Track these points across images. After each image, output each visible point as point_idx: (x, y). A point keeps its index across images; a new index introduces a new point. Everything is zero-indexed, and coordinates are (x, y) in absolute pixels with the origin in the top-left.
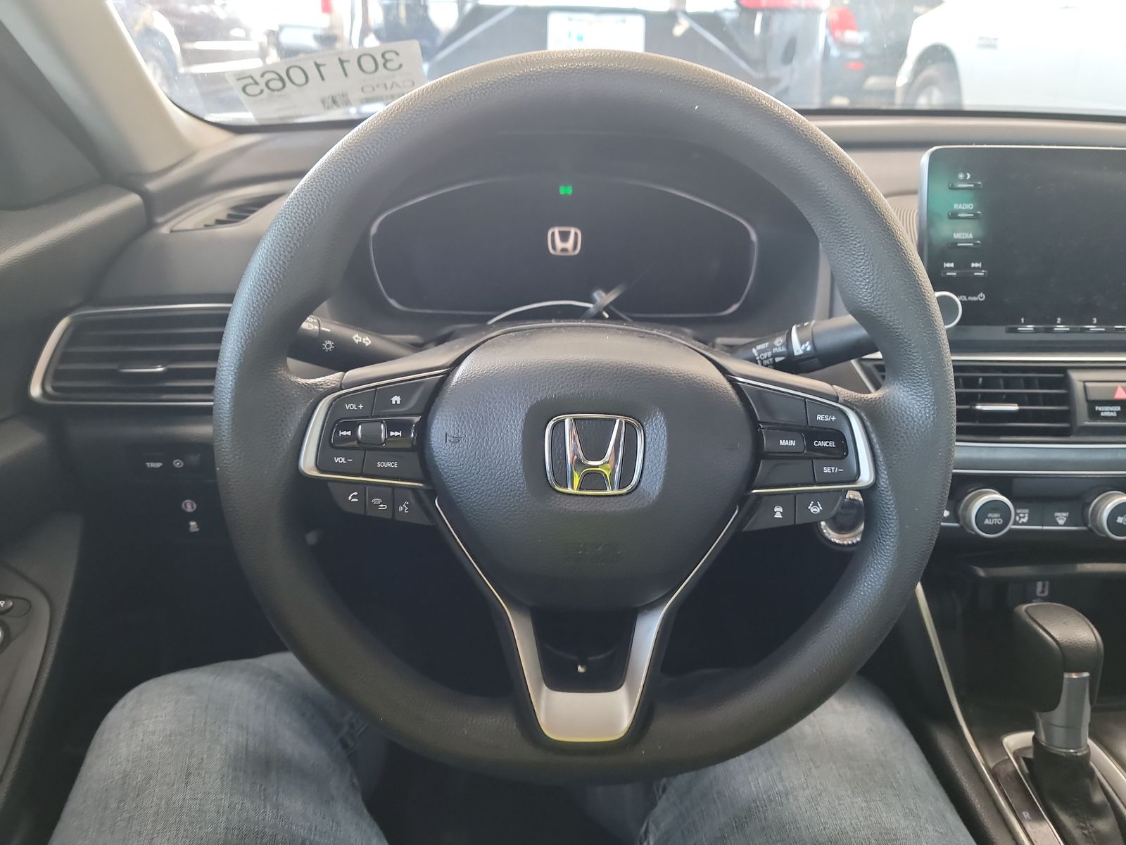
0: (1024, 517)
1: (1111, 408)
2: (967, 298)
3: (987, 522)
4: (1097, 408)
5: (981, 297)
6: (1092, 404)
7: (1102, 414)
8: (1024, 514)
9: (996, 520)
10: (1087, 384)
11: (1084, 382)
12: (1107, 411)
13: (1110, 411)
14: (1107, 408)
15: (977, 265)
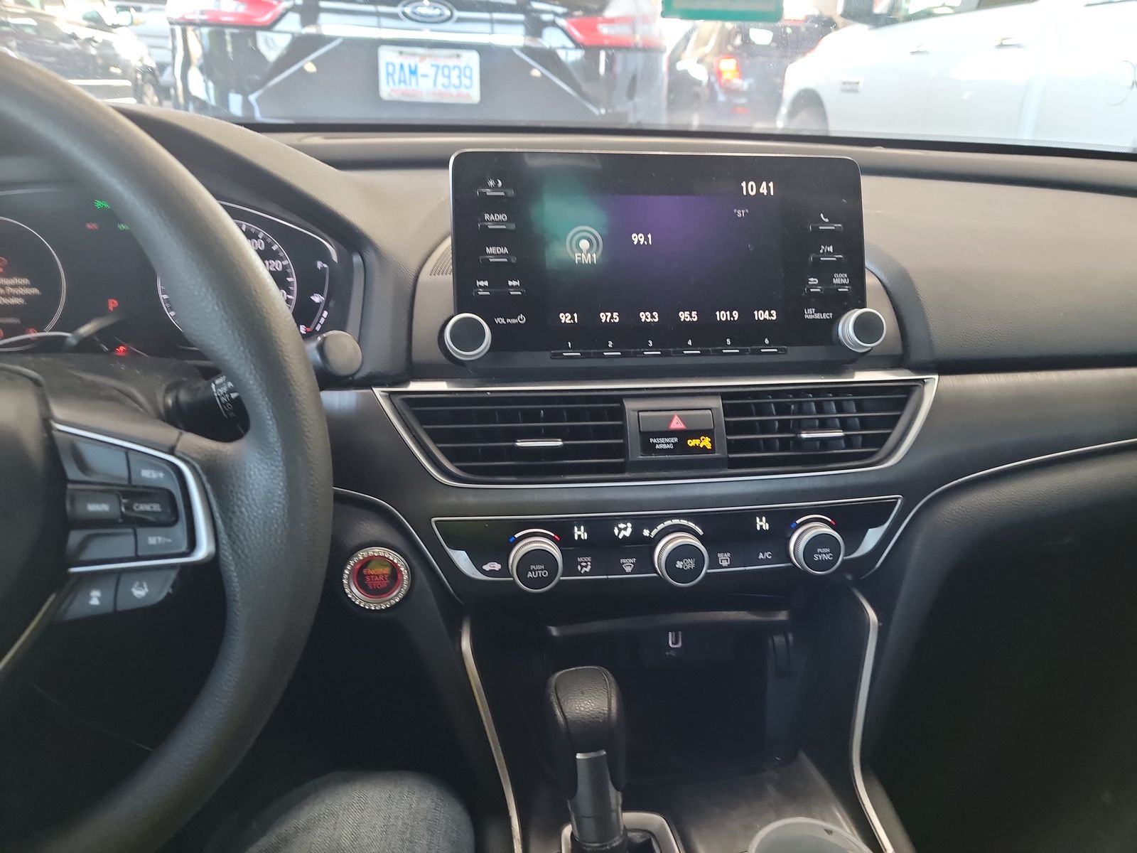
0: (586, 567)
1: (667, 440)
2: (505, 321)
3: (530, 575)
4: (651, 440)
5: (521, 319)
6: (646, 436)
7: (657, 447)
8: (586, 562)
9: (540, 572)
10: (641, 414)
11: (639, 411)
12: (663, 443)
13: (666, 443)
14: (662, 440)
15: (514, 283)
